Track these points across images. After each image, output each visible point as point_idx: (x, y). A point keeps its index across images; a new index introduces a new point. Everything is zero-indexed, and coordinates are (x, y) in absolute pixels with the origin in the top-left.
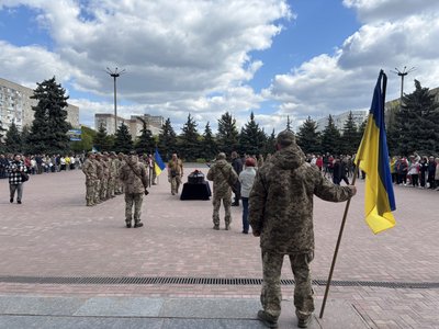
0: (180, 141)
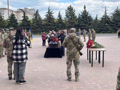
0: (44, 23)
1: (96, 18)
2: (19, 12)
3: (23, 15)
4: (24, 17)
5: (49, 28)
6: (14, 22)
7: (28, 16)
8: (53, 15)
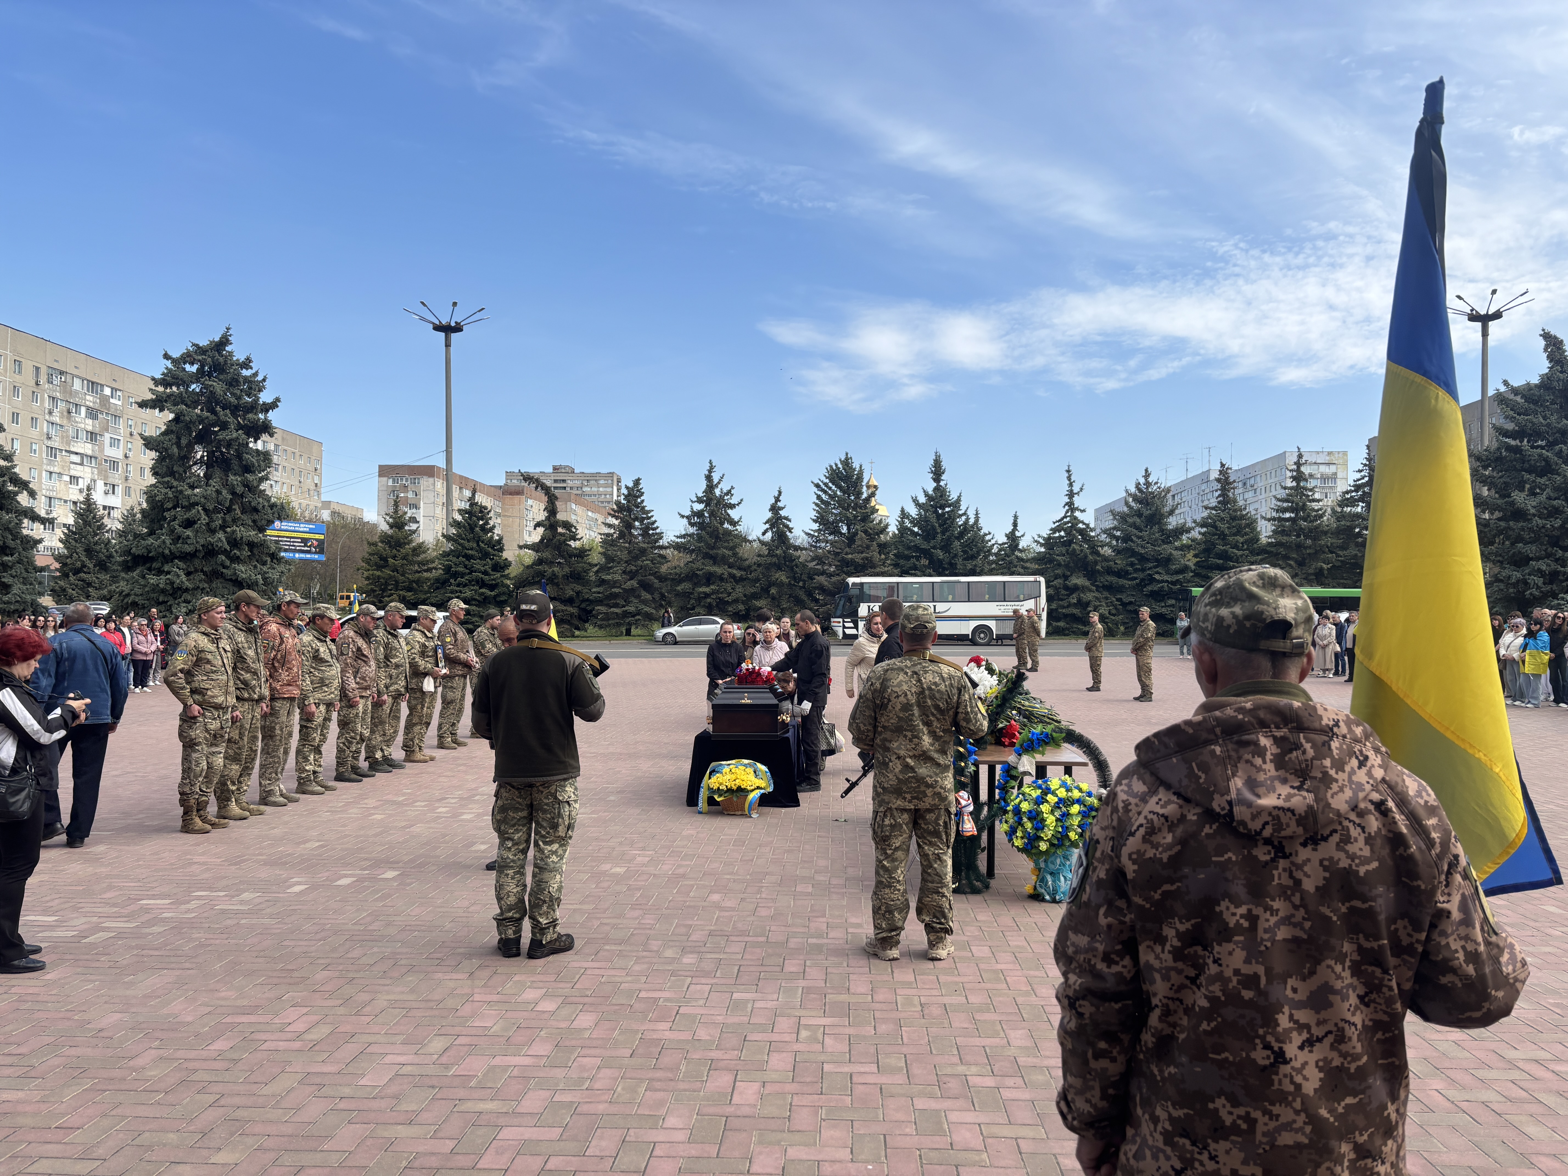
1: (1013, 538)
2: (518, 492)
3: (542, 516)
4: (551, 523)
5: (707, 595)
6: (485, 555)
7: (572, 519)
8: (734, 514)
